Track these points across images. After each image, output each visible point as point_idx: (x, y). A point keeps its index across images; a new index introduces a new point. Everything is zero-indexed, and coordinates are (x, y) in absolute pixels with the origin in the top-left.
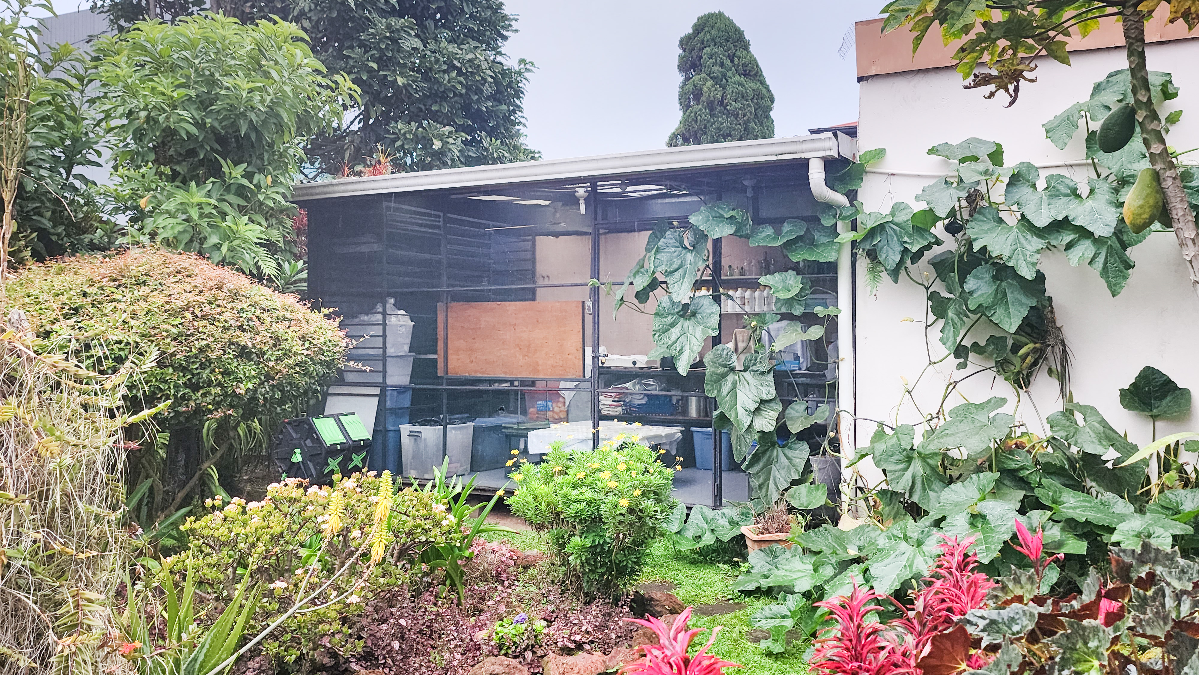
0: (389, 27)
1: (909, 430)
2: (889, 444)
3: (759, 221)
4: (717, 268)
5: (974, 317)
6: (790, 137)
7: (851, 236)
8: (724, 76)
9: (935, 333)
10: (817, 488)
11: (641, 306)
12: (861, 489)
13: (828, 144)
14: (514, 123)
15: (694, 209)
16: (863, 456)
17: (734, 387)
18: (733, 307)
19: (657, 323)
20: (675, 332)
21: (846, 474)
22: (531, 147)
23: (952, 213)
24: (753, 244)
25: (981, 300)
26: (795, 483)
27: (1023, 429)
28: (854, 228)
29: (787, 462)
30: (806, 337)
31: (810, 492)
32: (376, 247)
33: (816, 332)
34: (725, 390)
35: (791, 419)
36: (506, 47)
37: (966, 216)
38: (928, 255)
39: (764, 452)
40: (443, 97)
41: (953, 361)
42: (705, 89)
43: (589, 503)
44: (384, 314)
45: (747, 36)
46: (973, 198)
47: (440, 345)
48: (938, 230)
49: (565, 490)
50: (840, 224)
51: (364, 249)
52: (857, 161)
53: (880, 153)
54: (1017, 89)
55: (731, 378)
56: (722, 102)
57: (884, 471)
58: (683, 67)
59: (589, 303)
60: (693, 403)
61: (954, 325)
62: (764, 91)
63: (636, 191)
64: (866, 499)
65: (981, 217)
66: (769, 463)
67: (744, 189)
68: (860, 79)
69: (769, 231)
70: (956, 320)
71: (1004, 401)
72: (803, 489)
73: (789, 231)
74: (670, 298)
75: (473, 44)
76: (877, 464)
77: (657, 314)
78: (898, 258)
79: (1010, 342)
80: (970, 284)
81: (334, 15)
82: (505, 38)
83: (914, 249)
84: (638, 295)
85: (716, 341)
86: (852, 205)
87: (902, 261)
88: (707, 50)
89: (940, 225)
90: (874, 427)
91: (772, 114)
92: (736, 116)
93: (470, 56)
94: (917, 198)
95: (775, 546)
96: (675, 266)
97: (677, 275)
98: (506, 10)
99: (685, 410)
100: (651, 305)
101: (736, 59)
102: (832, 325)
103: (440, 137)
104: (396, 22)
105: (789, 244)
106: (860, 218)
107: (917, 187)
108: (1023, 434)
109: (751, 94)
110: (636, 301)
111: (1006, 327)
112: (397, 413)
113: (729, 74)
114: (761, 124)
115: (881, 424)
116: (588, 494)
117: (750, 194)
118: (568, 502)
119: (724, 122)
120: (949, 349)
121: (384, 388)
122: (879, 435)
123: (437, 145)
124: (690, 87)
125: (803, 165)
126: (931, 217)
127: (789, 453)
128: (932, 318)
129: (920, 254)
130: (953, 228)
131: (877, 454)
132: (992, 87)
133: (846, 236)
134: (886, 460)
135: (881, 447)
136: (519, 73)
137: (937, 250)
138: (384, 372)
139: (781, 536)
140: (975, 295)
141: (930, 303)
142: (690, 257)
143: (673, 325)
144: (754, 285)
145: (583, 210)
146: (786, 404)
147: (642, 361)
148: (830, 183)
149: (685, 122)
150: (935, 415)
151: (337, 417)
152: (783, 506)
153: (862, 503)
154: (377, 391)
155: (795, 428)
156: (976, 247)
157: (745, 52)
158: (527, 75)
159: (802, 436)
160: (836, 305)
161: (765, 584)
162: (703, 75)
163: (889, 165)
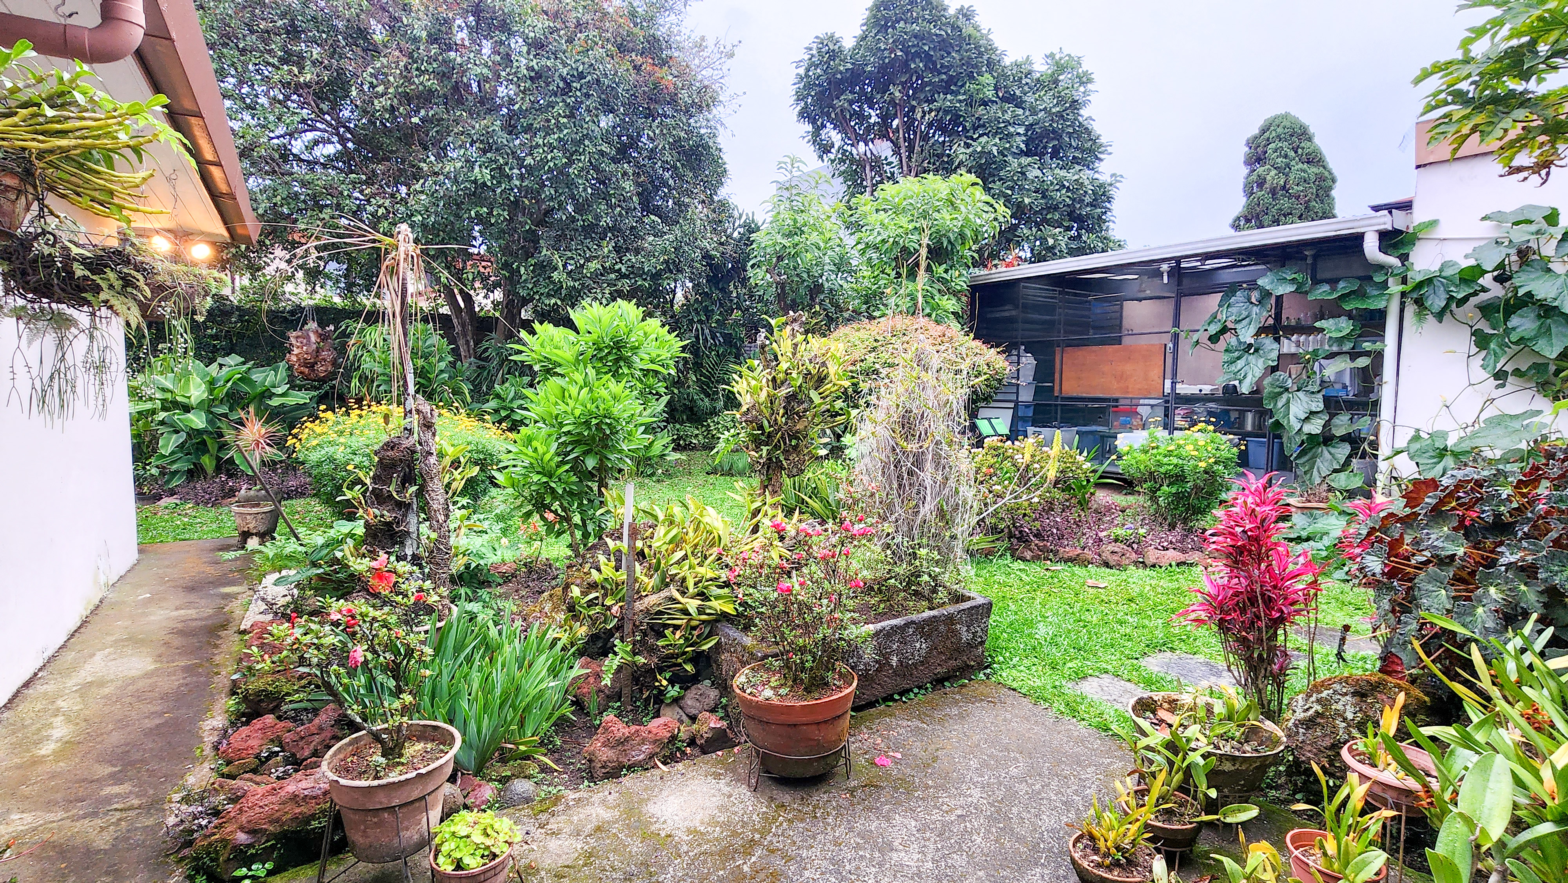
0: (1020, 165)
1: (1444, 435)
2: (1424, 444)
3: (1316, 282)
4: (1278, 316)
5: (1516, 348)
6: (1349, 217)
7: (1401, 288)
8: (1288, 165)
9: (1478, 361)
10: (1355, 475)
11: (1212, 346)
12: (1395, 479)
13: (1382, 220)
14: (1105, 221)
15: (1263, 274)
16: (1398, 453)
17: (1288, 402)
18: (1289, 347)
19: (1226, 357)
20: (1240, 363)
21: (1383, 466)
22: (1117, 238)
23: (1501, 266)
24: (1311, 297)
25: (1524, 334)
26: (1335, 471)
27: (1558, 435)
28: (1404, 281)
29: (1330, 457)
30: (1353, 365)
31: (1348, 477)
32: (1014, 313)
33: (1363, 362)
34: (1280, 404)
35: (1335, 426)
36: (1100, 166)
37: (1515, 268)
38: (1473, 301)
39: (1311, 449)
40: (1056, 208)
41: (1493, 382)
42: (1268, 178)
43: (1176, 466)
44: (1019, 356)
45: (1312, 130)
46: (1524, 254)
47: (1057, 376)
48: (1487, 280)
49: (1158, 457)
50: (1390, 280)
51: (1006, 314)
52: (1411, 230)
53: (1434, 223)
54: (1548, 174)
55: (1285, 396)
56: (1284, 187)
57: (1417, 463)
58: (1248, 163)
59: (1171, 345)
60: (1250, 417)
61: (1495, 354)
62: (1327, 174)
63: (1211, 264)
64: (1399, 486)
65: (1529, 269)
66: (1314, 457)
67: (1305, 258)
68: (1418, 167)
69: (1326, 288)
70: (1498, 350)
71: (1539, 412)
72: (1342, 476)
73: (1343, 287)
74: (1238, 340)
75: (1078, 167)
76: (1411, 458)
77: (1226, 351)
78: (1443, 304)
79: (1552, 368)
80: (1514, 321)
81: (983, 161)
82: (1100, 160)
83: (1460, 296)
84: (1210, 338)
85: (1274, 369)
86: (1403, 265)
87: (1447, 306)
88: (1273, 146)
89: (1489, 277)
90: (1412, 433)
91: (1333, 193)
92: (1298, 198)
93: (1076, 177)
94: (1466, 257)
95: (1315, 512)
96: (1243, 316)
97: (1245, 322)
98: (1103, 140)
99: (1242, 424)
100: (1222, 345)
101: (1300, 151)
102: (1378, 357)
103: (1053, 236)
104: (1025, 161)
105: (1343, 297)
106: (1410, 274)
107: (1468, 248)
108: (1557, 439)
109: (1313, 178)
110: (1209, 343)
111: (1547, 355)
112: (1024, 419)
113: (1293, 163)
114: (1322, 202)
115: (1418, 430)
116: (1175, 461)
117: (1310, 261)
118: (1160, 465)
119: (1285, 203)
120: (1489, 372)
121: (1017, 402)
122: (1416, 438)
123: (1051, 242)
124: (1254, 177)
125: (1359, 238)
126: (1478, 271)
127: (1332, 450)
128: (1474, 350)
129: (1466, 299)
130: (1501, 279)
131: (1412, 451)
132: (1525, 174)
133: (1395, 288)
134: (1419, 456)
135: (1416, 446)
136: (1111, 185)
137: (1483, 297)
138: (1017, 393)
139: (1321, 505)
140: (1518, 330)
141: (1474, 338)
142: (1255, 309)
143: (1239, 358)
144: (1310, 330)
145: (1165, 280)
146: (1332, 416)
147: (1207, 389)
148: (1382, 249)
149: (1248, 206)
150: (1470, 424)
151: (989, 419)
152: (1324, 487)
153: (1395, 488)
154: (1012, 405)
155: (1339, 432)
156: (1521, 293)
157: (1309, 144)
158: (1118, 185)
159: (1345, 439)
160: (1383, 341)
161: (1304, 534)
162: (1268, 167)
163: (1441, 232)
